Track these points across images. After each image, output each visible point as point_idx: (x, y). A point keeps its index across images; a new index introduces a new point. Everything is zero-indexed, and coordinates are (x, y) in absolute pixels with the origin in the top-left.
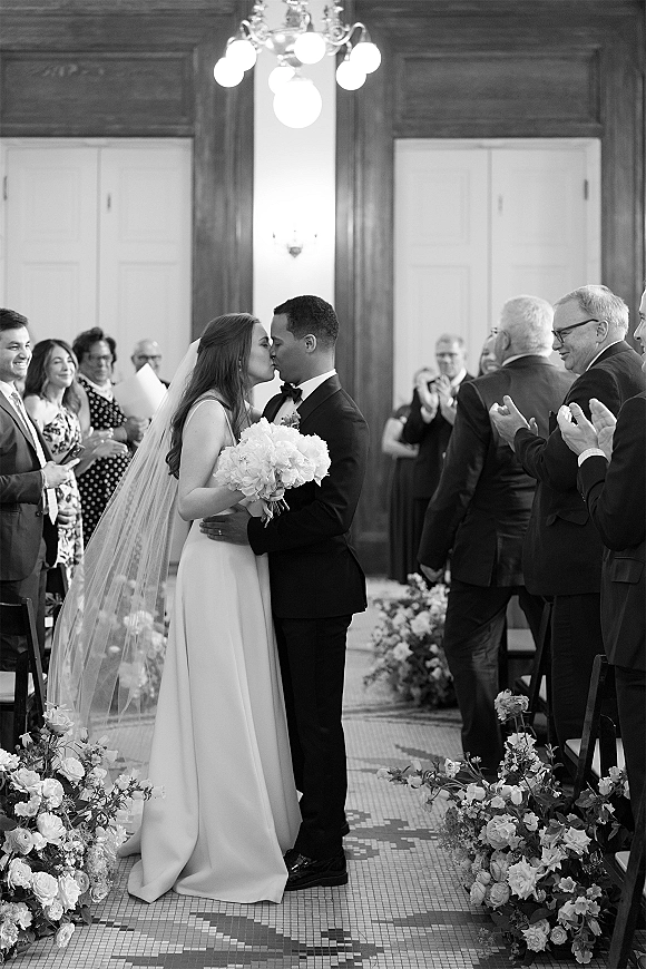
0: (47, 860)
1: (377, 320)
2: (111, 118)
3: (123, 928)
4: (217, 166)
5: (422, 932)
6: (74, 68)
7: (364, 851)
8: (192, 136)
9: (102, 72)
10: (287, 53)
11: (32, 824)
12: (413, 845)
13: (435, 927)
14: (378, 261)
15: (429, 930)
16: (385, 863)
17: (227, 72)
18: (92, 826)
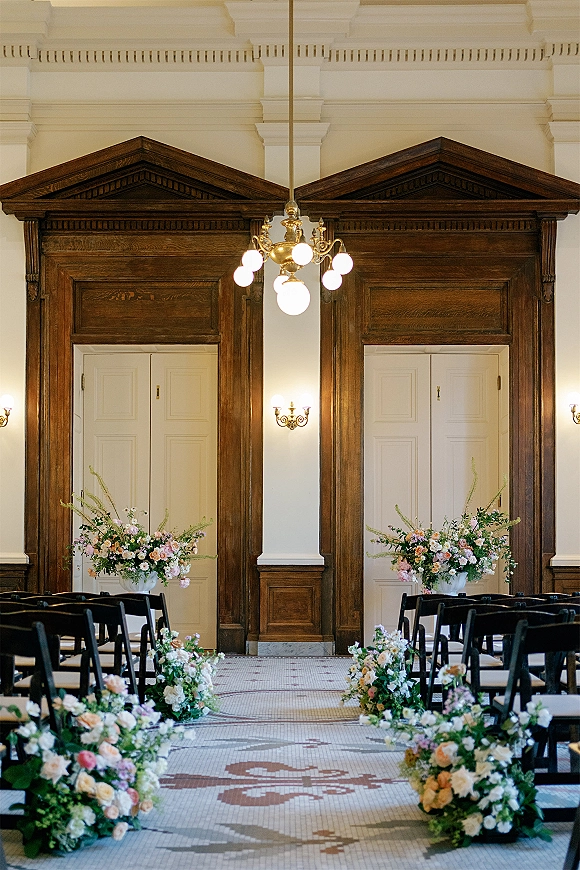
0: (108, 776)
1: (351, 473)
2: (159, 330)
3: (165, 832)
4: (236, 365)
5: (387, 831)
6: (132, 294)
7: (344, 790)
8: (218, 343)
9: (152, 297)
10: (286, 261)
11: (94, 748)
12: (379, 786)
13: (397, 828)
14: (352, 432)
15: (392, 830)
16: (359, 796)
17: (243, 277)
18: (141, 760)
